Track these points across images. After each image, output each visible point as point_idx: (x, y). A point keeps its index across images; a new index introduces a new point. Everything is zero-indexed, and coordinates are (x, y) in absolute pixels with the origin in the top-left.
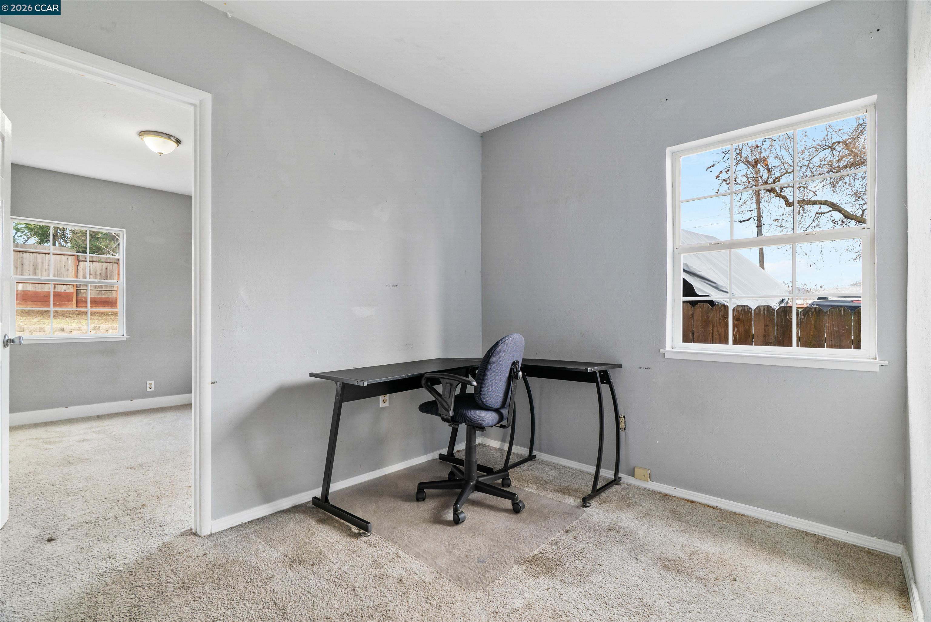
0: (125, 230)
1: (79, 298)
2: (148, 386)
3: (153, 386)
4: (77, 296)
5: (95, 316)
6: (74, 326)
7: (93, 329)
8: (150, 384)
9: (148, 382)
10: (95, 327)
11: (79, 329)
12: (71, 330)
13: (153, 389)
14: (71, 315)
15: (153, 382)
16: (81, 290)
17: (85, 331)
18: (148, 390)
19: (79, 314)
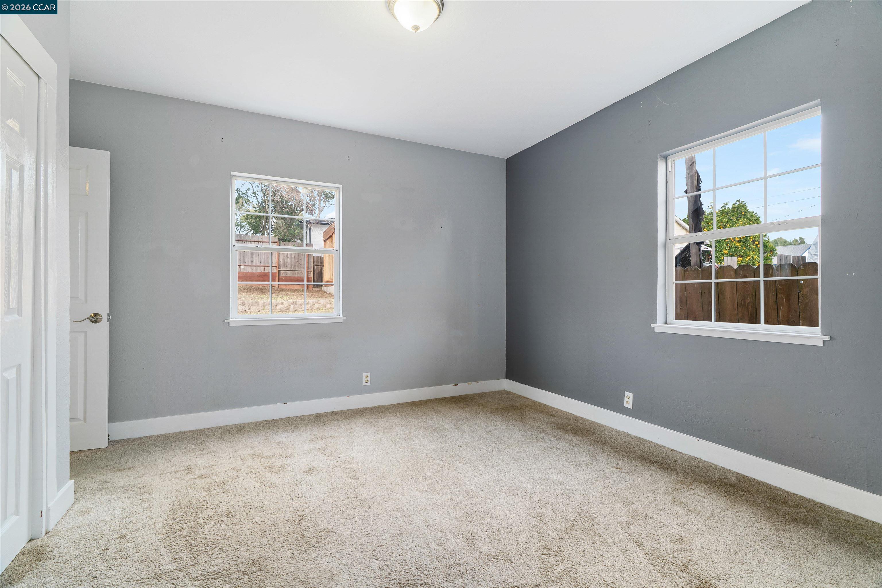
0: (341, 186)
1: (280, 278)
2: (365, 379)
3: (369, 379)
4: (279, 275)
5: (291, 292)
6: (278, 301)
7: (291, 304)
8: (367, 377)
9: (365, 374)
10: (293, 302)
11: (282, 304)
12: (277, 304)
13: (369, 383)
14: (275, 292)
15: (369, 374)
16: (282, 271)
17: (286, 306)
18: (365, 384)
19: (280, 291)
